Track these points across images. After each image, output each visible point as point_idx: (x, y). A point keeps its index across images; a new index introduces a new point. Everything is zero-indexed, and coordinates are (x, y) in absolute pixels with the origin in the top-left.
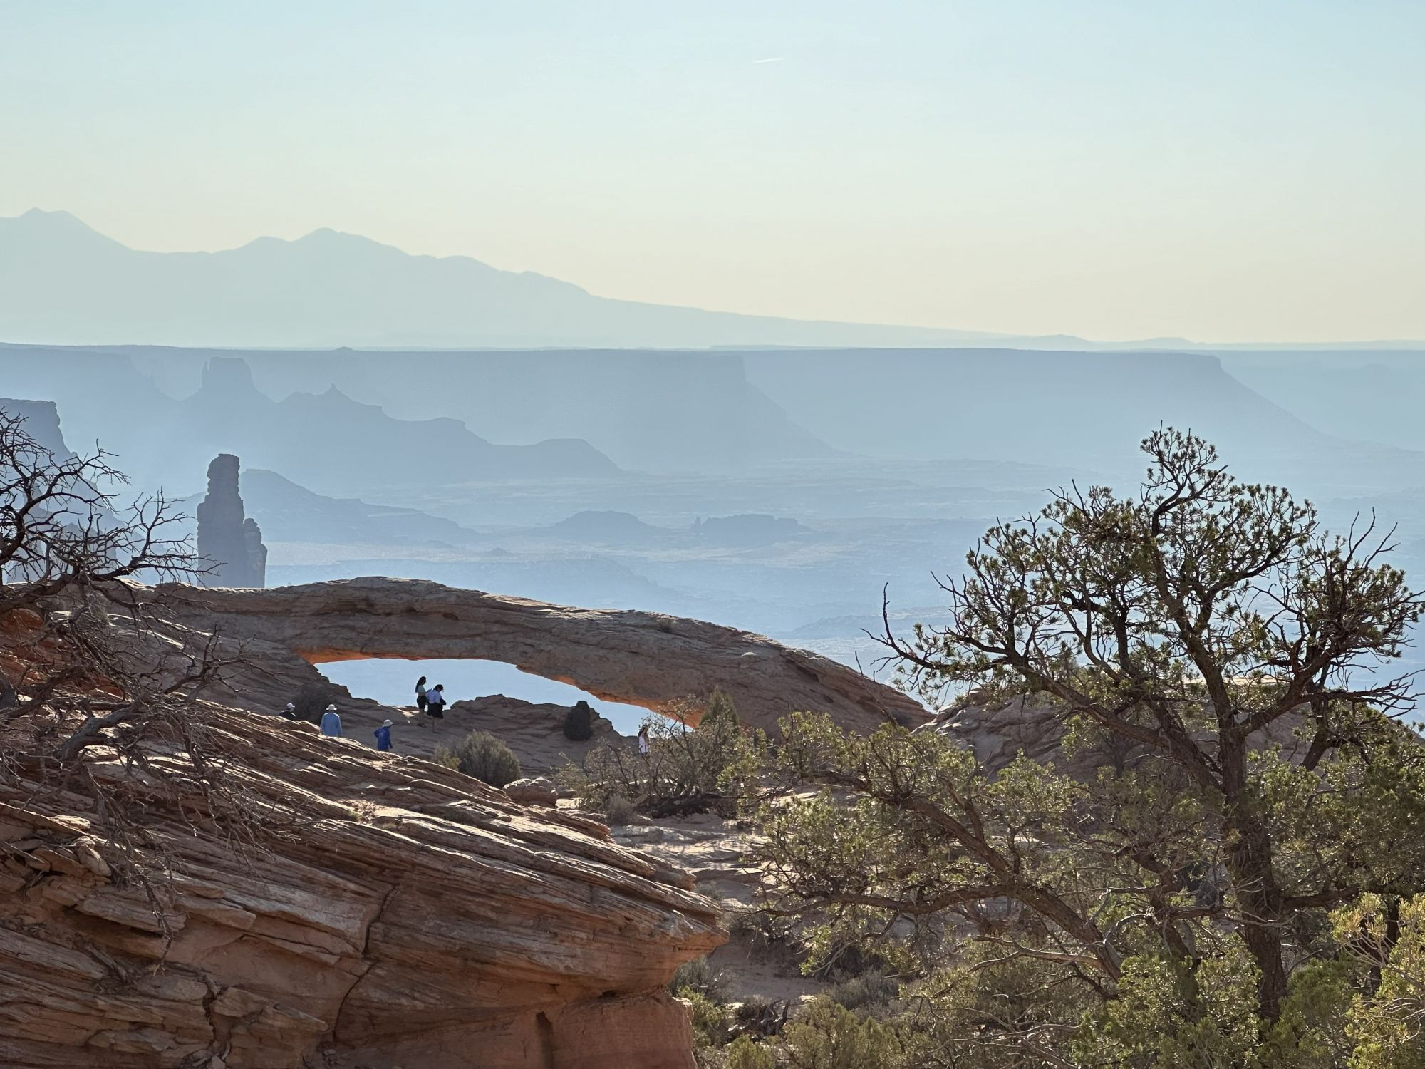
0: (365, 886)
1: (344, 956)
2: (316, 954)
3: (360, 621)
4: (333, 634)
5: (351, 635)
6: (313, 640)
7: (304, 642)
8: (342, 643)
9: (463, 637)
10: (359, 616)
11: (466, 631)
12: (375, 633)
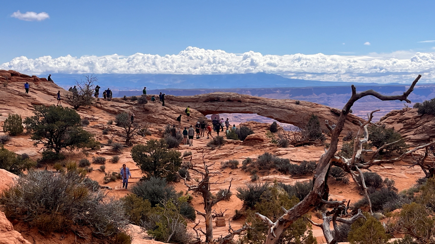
3: (216, 103)
4: (209, 107)
5: (213, 107)
6: (204, 108)
7: (201, 109)
8: (211, 109)
9: (243, 106)
10: (215, 102)
11: (244, 105)
12: (220, 106)
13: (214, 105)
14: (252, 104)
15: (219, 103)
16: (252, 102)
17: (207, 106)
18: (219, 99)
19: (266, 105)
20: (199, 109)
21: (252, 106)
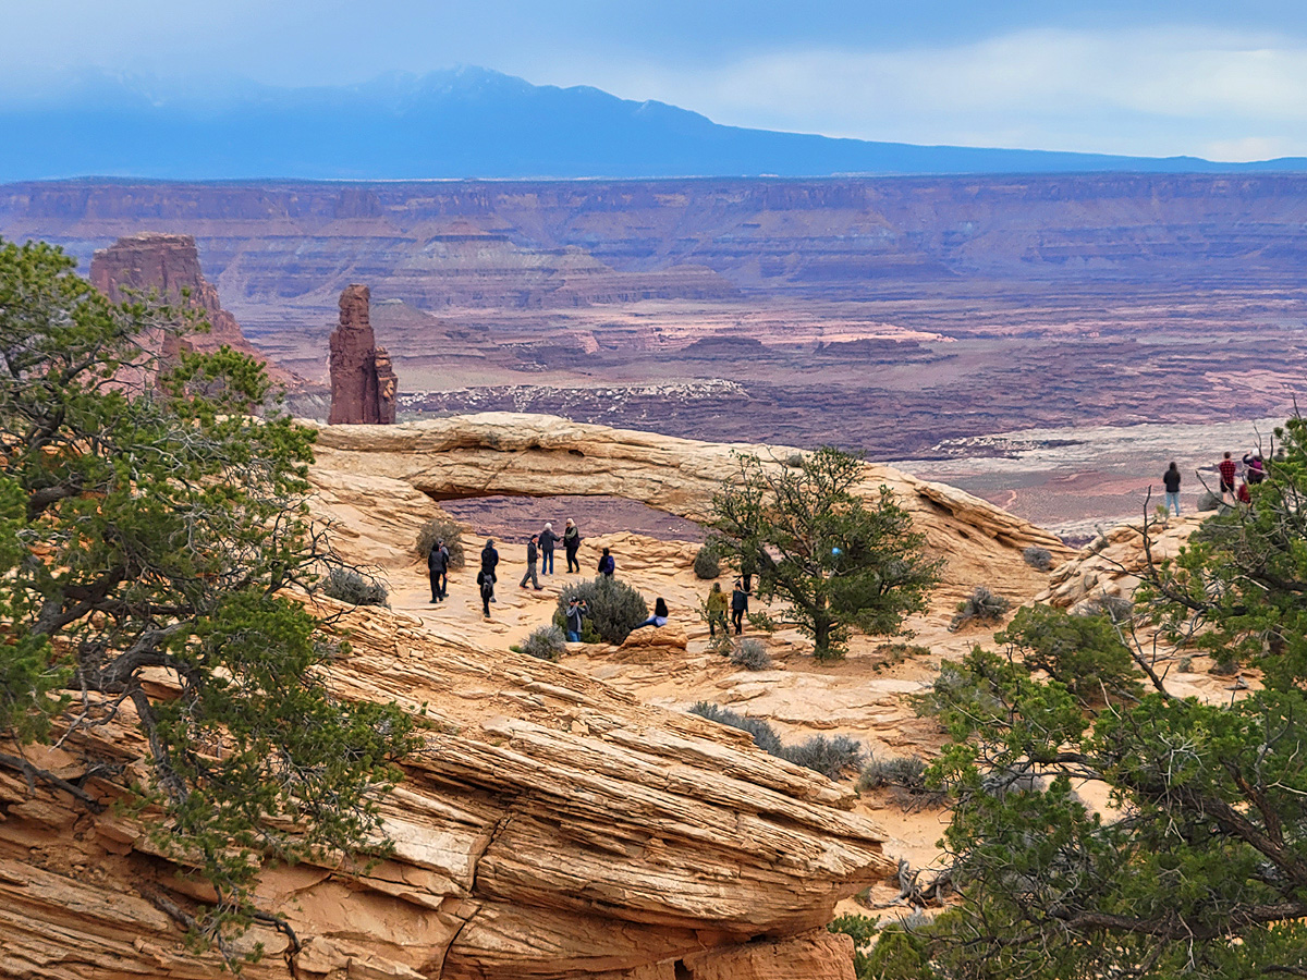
0: (472, 814)
1: (449, 897)
2: (417, 895)
3: (484, 458)
4: (456, 470)
5: (476, 472)
6: (437, 479)
7: (426, 481)
8: (466, 480)
9: (589, 473)
10: (483, 453)
11: (592, 467)
12: (500, 470)
13: (476, 465)
14: (624, 464)
15: (497, 456)
16: (624, 458)
17: (449, 469)
18: (497, 442)
19: (676, 471)
20: (420, 479)
21: (624, 473)
